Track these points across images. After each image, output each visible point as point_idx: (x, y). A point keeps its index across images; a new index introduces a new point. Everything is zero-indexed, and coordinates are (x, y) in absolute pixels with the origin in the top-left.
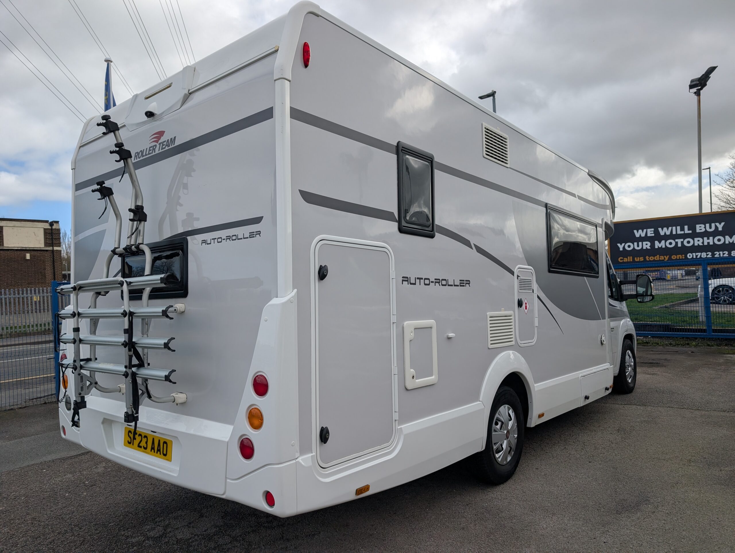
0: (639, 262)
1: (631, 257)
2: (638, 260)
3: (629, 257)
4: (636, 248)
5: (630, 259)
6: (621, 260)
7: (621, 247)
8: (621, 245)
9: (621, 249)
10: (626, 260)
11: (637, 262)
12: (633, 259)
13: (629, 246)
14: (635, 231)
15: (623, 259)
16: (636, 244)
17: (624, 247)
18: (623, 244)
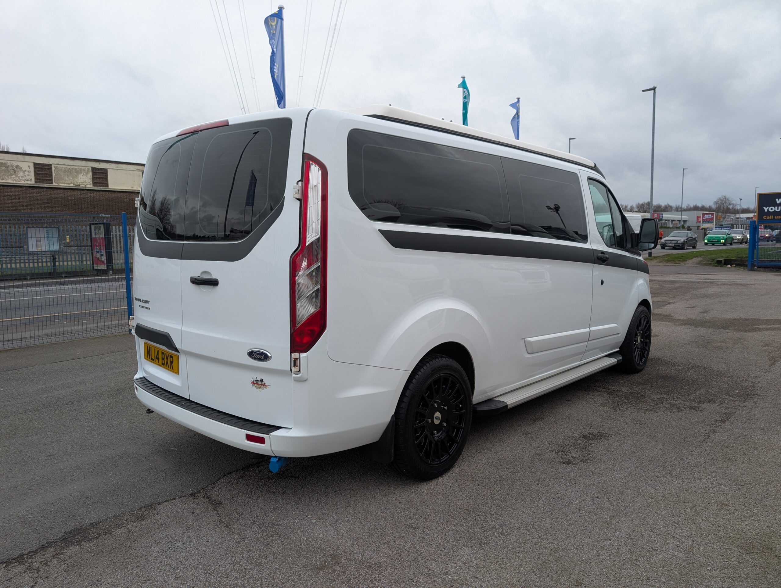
0: (778, 219)
1: (772, 216)
2: (777, 218)
3: (771, 216)
4: (777, 210)
5: (772, 217)
6: (765, 217)
7: (766, 209)
8: (766, 208)
9: (766, 211)
10: (768, 218)
11: (777, 219)
12: (774, 217)
13: (772, 209)
14: (777, 200)
15: (766, 217)
16: (776, 208)
17: (768, 210)
18: (768, 208)
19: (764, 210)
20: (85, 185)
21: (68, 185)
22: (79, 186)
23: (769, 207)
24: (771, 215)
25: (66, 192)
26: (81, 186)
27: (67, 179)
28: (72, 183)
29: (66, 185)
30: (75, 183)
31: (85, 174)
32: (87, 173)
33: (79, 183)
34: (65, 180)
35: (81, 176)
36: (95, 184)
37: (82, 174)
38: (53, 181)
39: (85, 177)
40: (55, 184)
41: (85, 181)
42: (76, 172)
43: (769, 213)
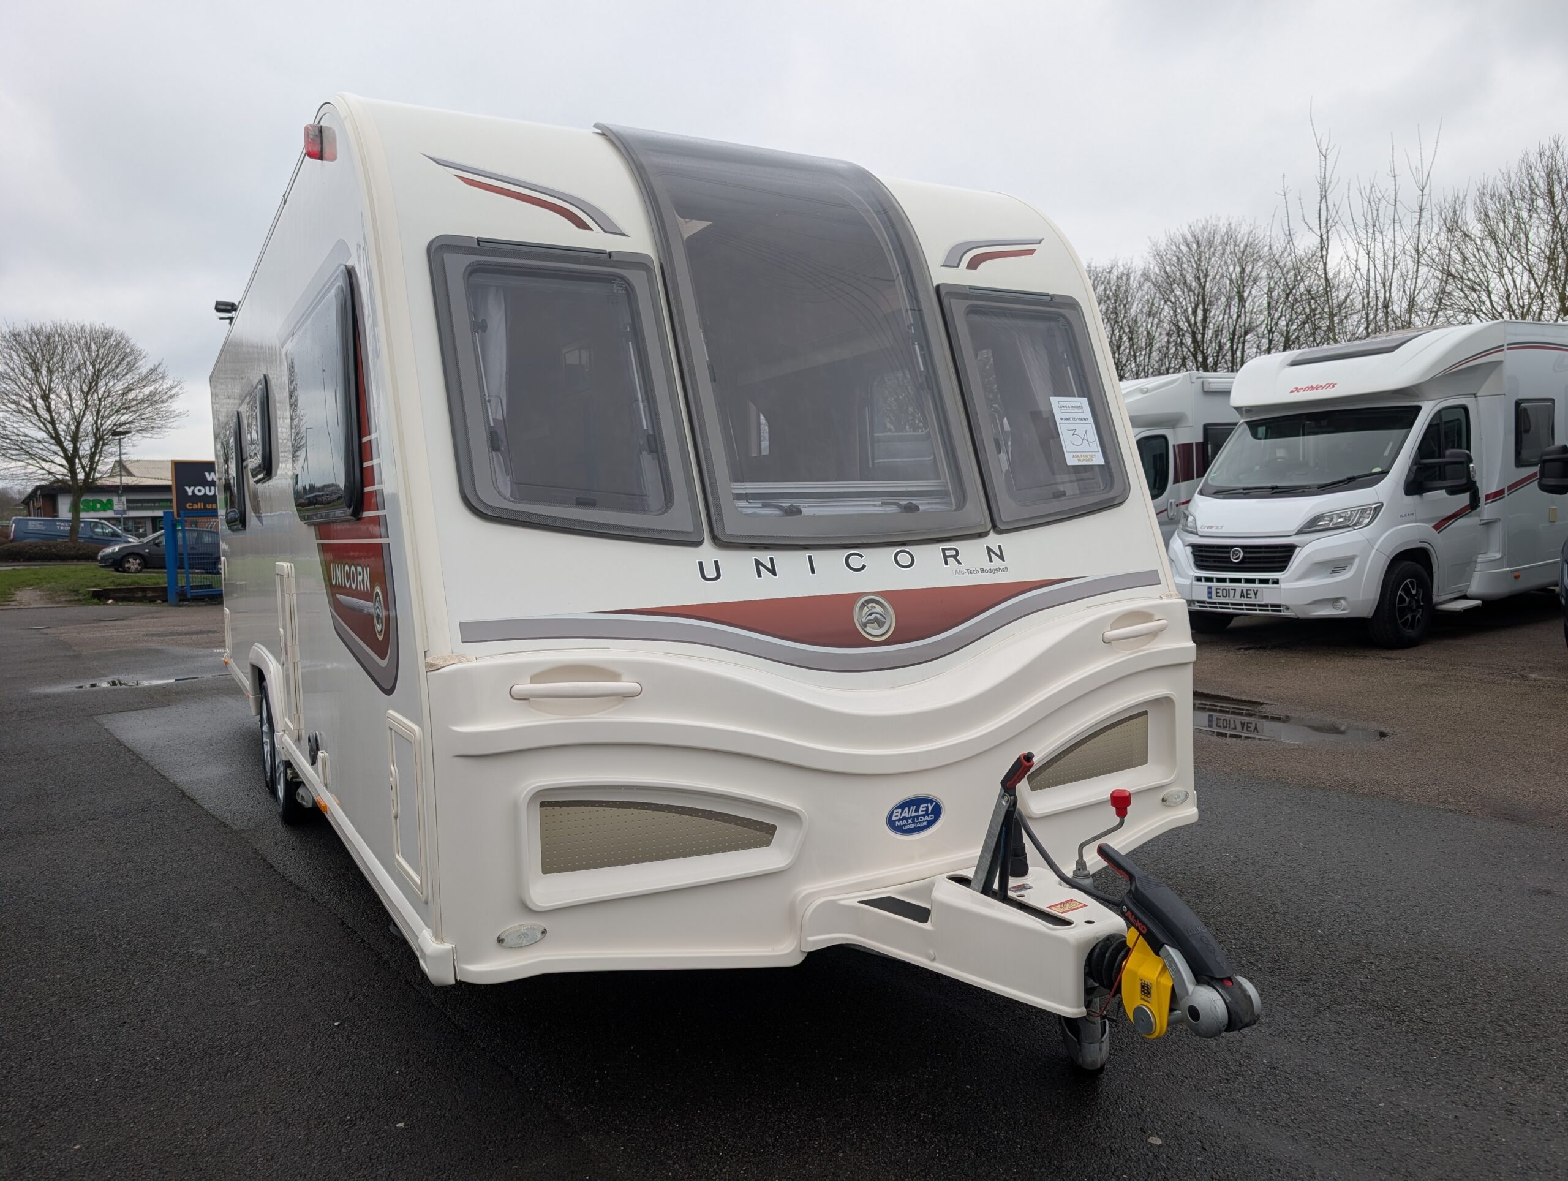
7: (189, 491)
8: (190, 488)
10: (195, 506)
12: (205, 506)
13: (199, 491)
14: (207, 474)
15: (191, 506)
16: (207, 488)
17: (193, 492)
19: (186, 492)
23: (195, 486)
24: (201, 502)
43: (195, 498)
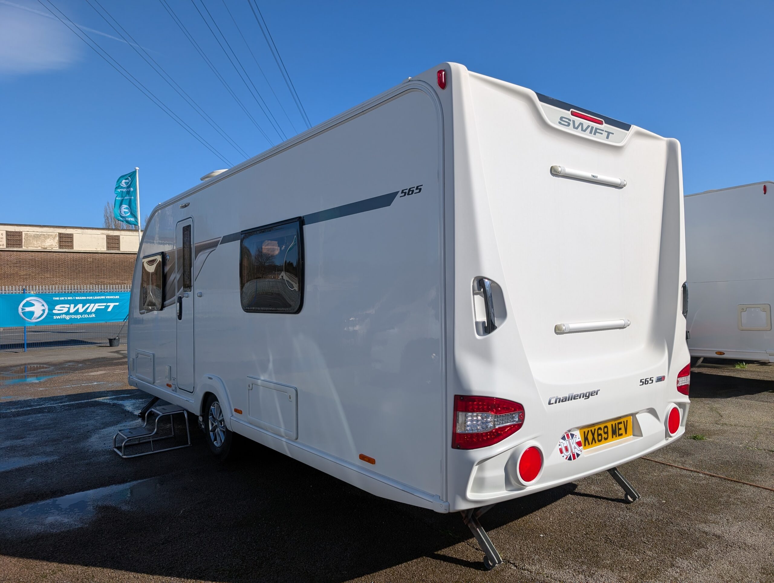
20: (52, 248)
21: (36, 248)
22: (46, 248)
25: (33, 254)
26: (48, 249)
27: (36, 243)
28: (39, 247)
29: (34, 248)
30: (43, 247)
31: (52, 239)
32: (54, 238)
33: (46, 247)
34: (34, 244)
35: (48, 240)
36: (60, 246)
37: (50, 239)
38: (22, 245)
39: (52, 241)
40: (24, 248)
41: (52, 244)
42: (44, 238)
